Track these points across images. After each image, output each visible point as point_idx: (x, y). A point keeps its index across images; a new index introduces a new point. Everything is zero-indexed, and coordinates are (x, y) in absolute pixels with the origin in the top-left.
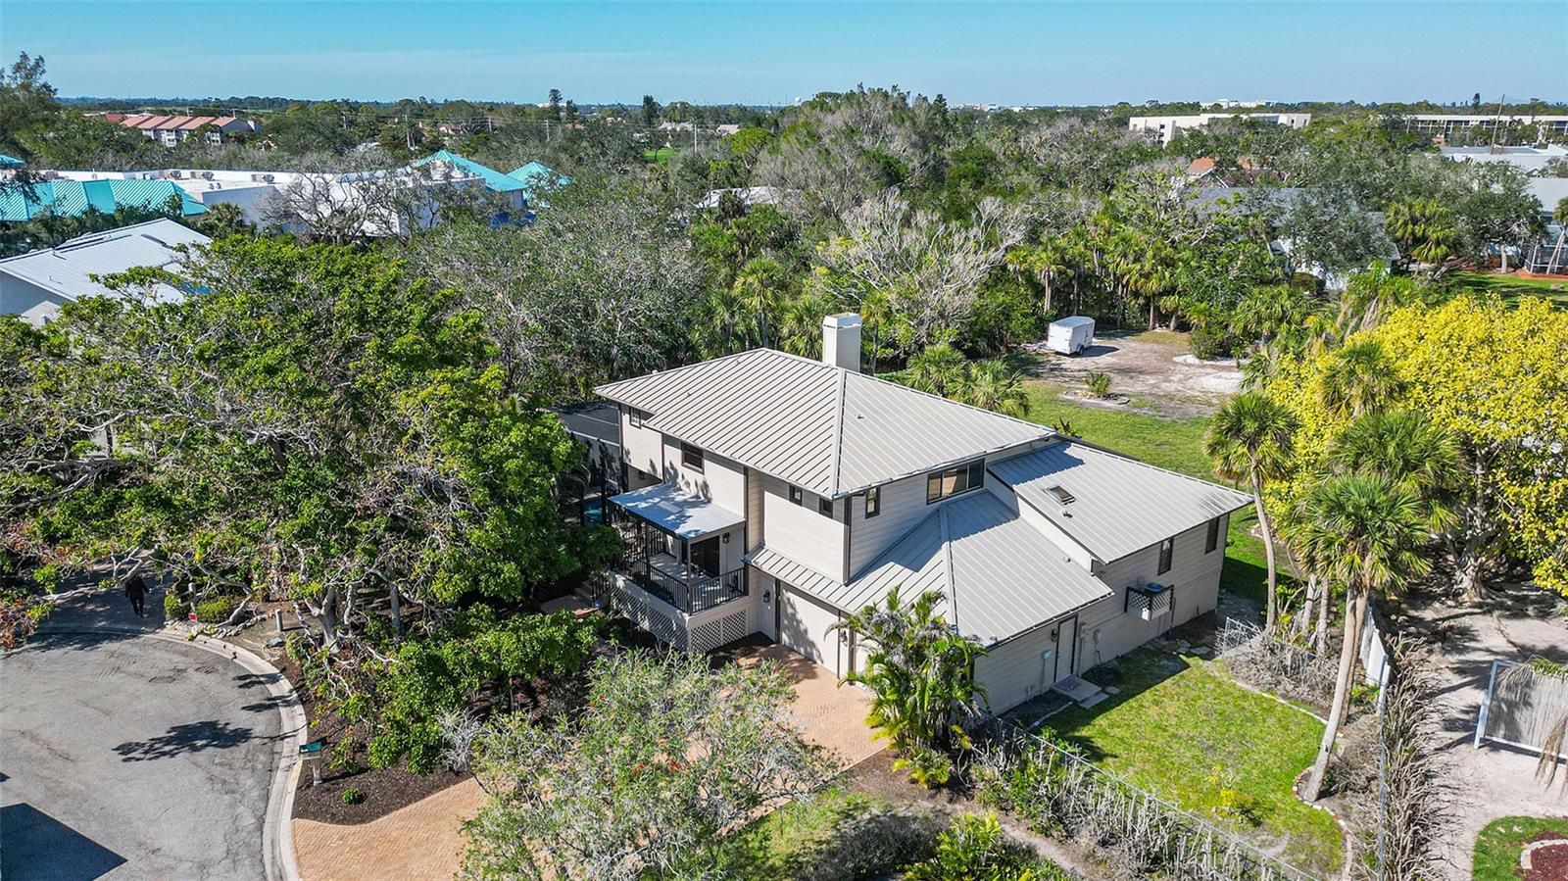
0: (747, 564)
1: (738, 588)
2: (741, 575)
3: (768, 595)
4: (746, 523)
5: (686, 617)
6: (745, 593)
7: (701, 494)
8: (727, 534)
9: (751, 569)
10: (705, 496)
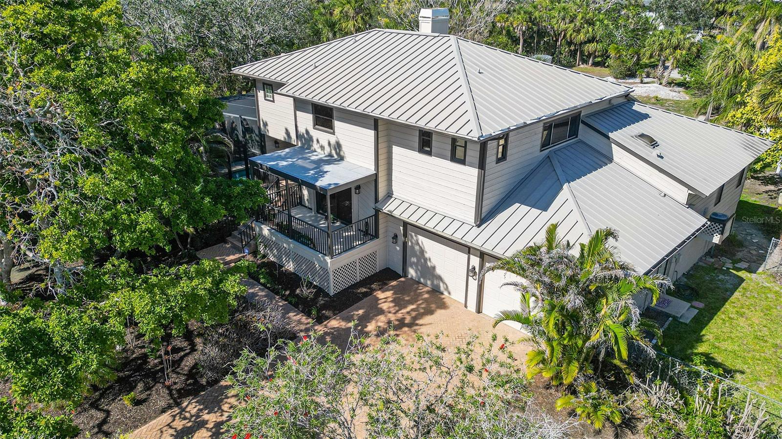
0: (377, 211)
1: (369, 232)
2: (372, 221)
3: (395, 237)
4: (376, 175)
5: (328, 259)
6: (376, 236)
7: (333, 152)
8: (358, 186)
9: (381, 216)
10: (338, 154)
